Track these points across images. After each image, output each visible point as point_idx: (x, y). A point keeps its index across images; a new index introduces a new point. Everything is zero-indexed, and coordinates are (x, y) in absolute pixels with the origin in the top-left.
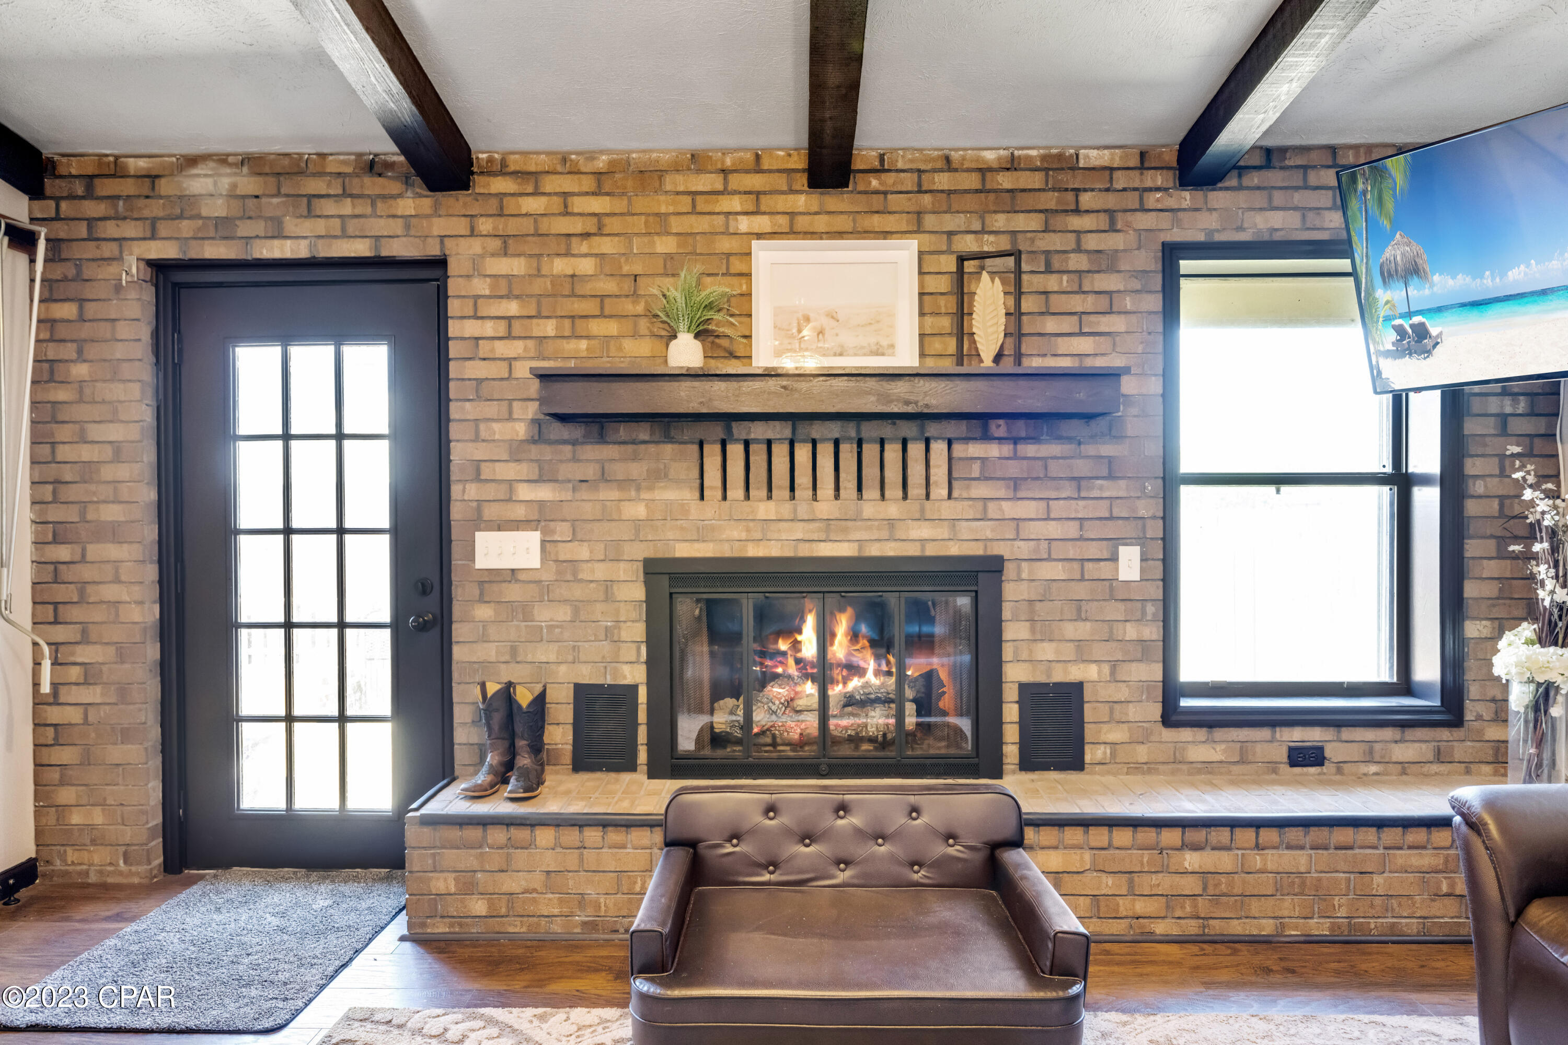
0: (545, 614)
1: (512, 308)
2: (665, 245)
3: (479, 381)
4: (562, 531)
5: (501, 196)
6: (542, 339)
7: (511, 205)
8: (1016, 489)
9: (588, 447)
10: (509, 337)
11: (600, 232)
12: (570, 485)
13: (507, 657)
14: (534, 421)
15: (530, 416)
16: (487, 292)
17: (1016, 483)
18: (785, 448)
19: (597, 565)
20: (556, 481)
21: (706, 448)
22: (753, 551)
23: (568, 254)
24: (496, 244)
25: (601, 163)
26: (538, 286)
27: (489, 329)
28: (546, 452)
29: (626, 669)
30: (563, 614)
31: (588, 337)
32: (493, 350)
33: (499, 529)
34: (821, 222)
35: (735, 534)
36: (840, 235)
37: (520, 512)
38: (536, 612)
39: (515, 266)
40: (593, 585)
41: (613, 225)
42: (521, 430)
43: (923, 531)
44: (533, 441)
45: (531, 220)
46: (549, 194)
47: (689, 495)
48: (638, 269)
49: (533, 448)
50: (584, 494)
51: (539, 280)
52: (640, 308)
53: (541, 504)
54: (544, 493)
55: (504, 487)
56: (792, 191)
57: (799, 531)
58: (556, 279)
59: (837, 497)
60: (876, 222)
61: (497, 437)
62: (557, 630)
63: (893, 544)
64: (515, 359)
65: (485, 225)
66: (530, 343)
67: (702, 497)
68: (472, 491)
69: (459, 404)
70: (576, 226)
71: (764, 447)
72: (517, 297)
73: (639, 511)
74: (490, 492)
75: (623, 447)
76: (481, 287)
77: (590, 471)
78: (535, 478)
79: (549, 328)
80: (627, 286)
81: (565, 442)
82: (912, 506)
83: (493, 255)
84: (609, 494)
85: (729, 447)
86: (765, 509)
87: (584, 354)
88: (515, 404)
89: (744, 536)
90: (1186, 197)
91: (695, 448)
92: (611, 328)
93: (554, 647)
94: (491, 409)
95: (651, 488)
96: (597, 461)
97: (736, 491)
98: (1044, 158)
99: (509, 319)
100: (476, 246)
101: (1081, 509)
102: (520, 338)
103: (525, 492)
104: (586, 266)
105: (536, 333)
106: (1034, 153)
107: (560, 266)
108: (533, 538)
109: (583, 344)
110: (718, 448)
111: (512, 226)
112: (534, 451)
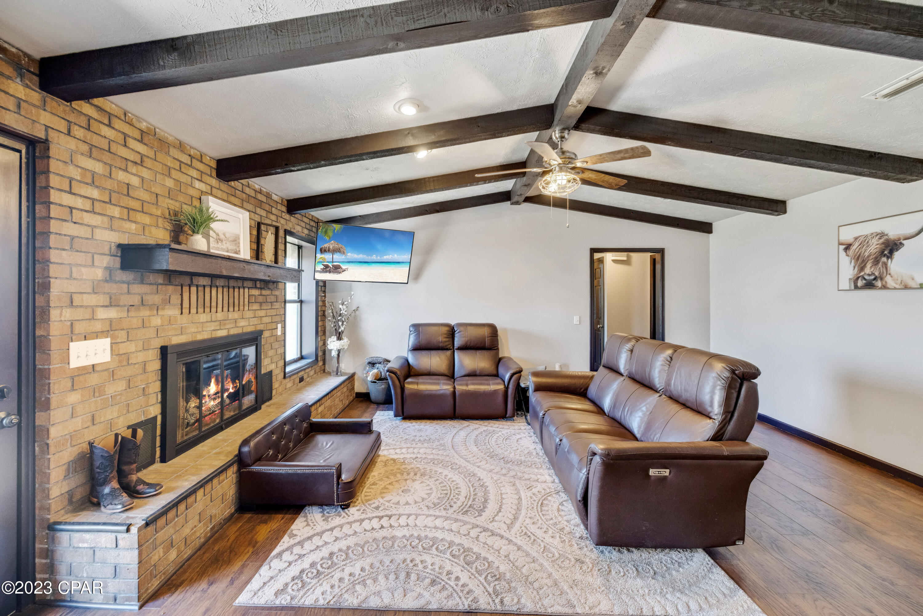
0: (111, 389)
1: (95, 193)
2: (169, 183)
3: (73, 238)
4: (122, 335)
5: (89, 118)
6: (112, 218)
7: (94, 126)
8: (261, 306)
9: (135, 286)
10: (93, 212)
11: (142, 163)
12: (126, 308)
13: (89, 423)
14: (106, 268)
15: (105, 265)
16: (79, 178)
17: (261, 304)
18: (209, 289)
19: (139, 354)
20: (118, 306)
21: (184, 288)
22: (199, 337)
23: (126, 170)
24: (85, 148)
25: (143, 126)
26: (109, 184)
27: (79, 203)
28: (113, 288)
29: (151, 409)
30: (121, 386)
31: (135, 222)
32: (82, 218)
33: (85, 338)
34: (219, 193)
35: (193, 330)
36: (224, 200)
37: (98, 326)
38: (106, 389)
39: (98, 168)
40: (137, 366)
41: (148, 162)
42: (99, 274)
43: (242, 323)
44: (106, 281)
45: (107, 141)
46: (116, 130)
47: (178, 312)
48: (158, 191)
49: (106, 285)
50: (133, 313)
51: (110, 180)
52: (159, 213)
53: (111, 321)
54: (112, 313)
55: (89, 310)
56: (211, 176)
57: (212, 326)
58: (119, 182)
59: (223, 311)
60: (232, 199)
61: (84, 277)
62: (118, 397)
63: (236, 329)
64: (95, 226)
65: (78, 132)
66: (105, 219)
67: (182, 313)
68: (68, 314)
69: (57, 251)
70: (132, 156)
71: (203, 288)
72: (97, 187)
73: (157, 321)
74: (79, 314)
75: (151, 287)
76: (75, 173)
77: (136, 300)
78: (108, 304)
79: (116, 212)
80: (153, 200)
81: (123, 282)
82: (240, 313)
83: (82, 154)
84: (145, 313)
85: (192, 288)
86: (203, 317)
87: (134, 232)
88: (96, 256)
89: (196, 330)
90: (287, 216)
91: (180, 287)
92: (146, 220)
93: (116, 408)
94: (80, 258)
95: (163, 309)
96: (139, 294)
97: (193, 310)
98: (267, 192)
99: (93, 200)
100: (72, 144)
101: (273, 312)
102: (99, 214)
103: (102, 314)
104: (135, 181)
105: (109, 213)
106: (265, 190)
107: (121, 176)
108: (107, 342)
109: (133, 226)
110: (188, 288)
111: (96, 140)
112: (108, 287)
